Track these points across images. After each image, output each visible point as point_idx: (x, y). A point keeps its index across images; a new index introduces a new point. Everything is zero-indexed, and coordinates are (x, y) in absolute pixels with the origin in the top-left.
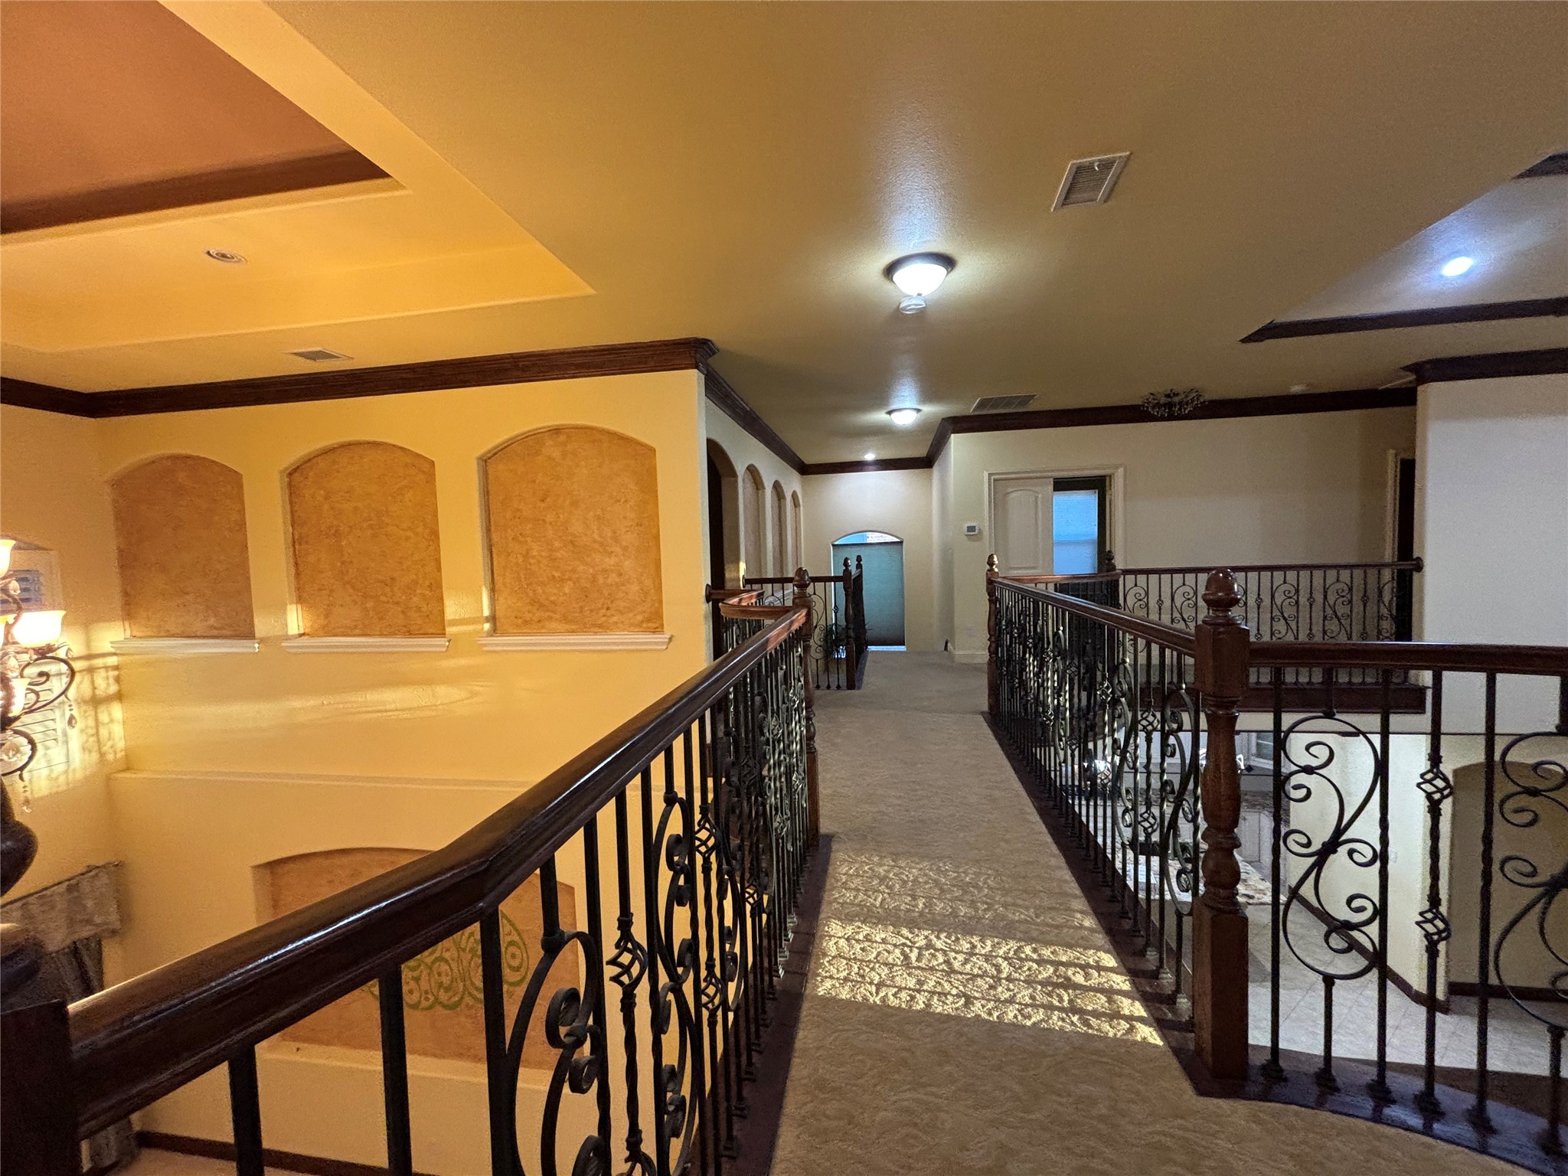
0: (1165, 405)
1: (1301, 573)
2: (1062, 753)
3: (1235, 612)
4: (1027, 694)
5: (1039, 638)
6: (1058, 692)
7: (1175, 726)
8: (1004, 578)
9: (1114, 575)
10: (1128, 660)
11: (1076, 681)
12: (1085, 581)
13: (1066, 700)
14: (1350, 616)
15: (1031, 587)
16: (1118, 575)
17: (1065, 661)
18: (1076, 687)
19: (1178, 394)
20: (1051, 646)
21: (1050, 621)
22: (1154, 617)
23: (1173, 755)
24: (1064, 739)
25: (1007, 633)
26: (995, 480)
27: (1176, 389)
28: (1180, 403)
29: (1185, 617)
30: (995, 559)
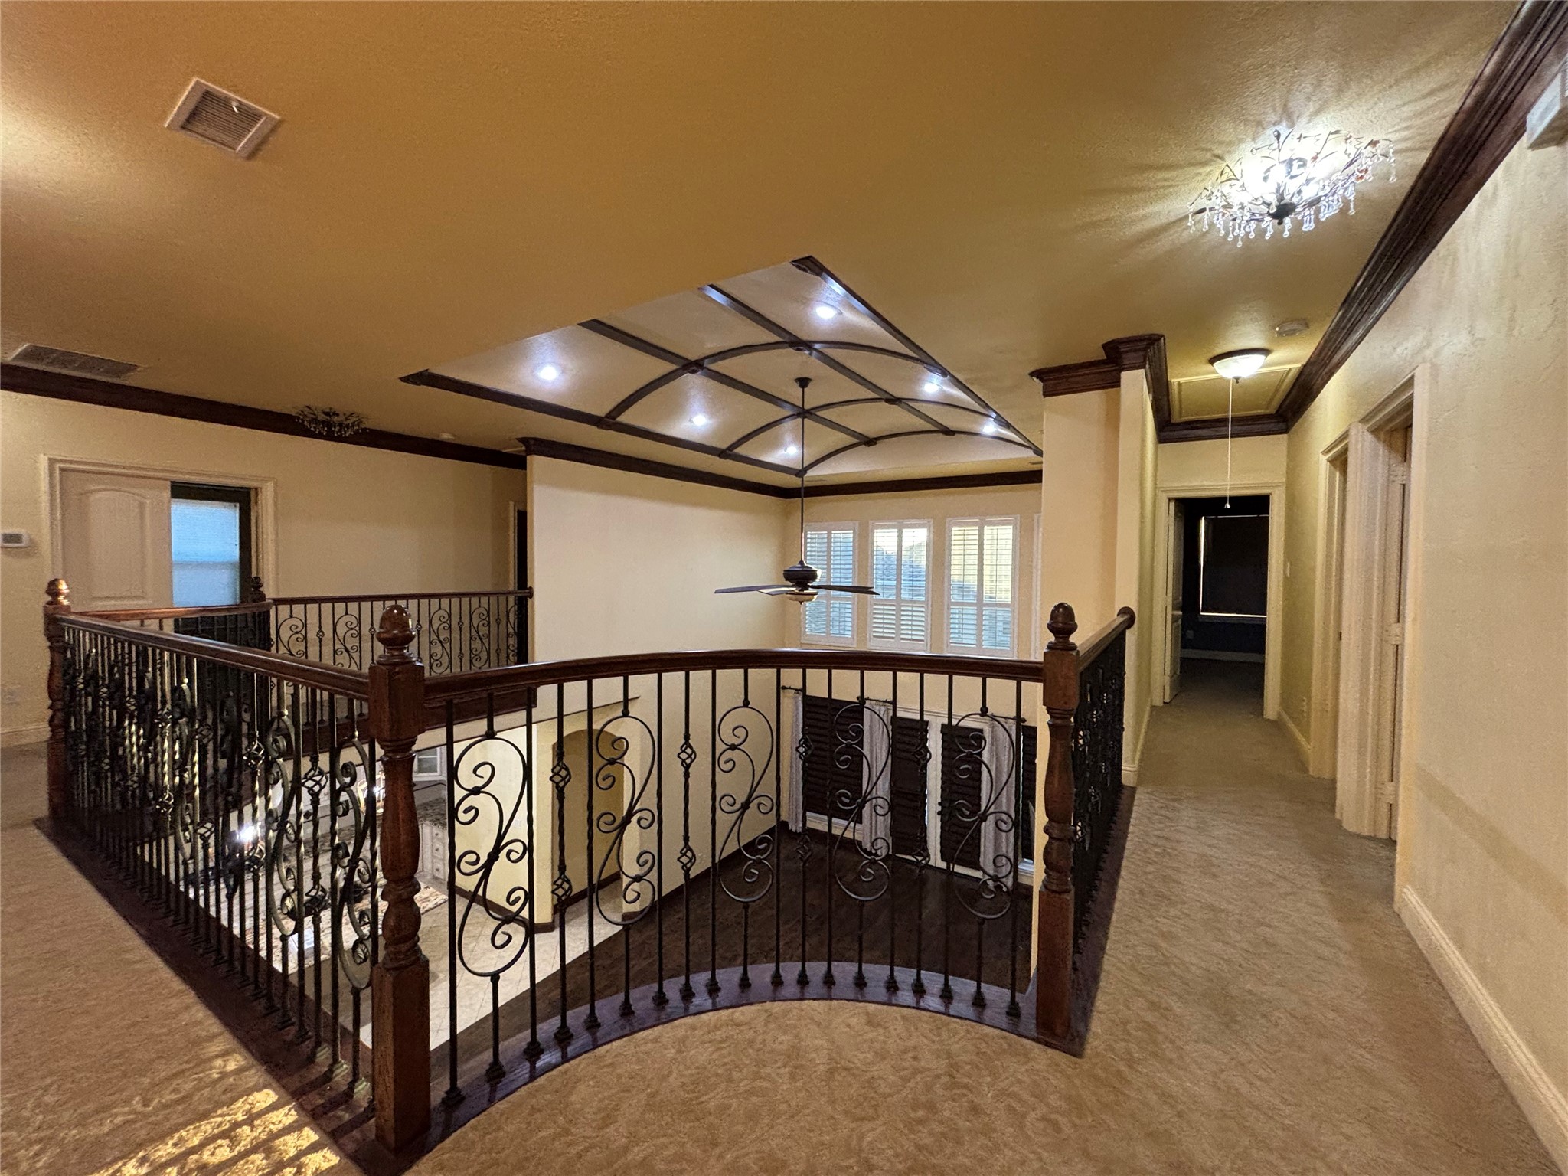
0: (323, 422)
1: (453, 600)
2: (187, 848)
3: (412, 650)
4: (125, 778)
5: (147, 697)
6: (180, 767)
7: (348, 780)
8: (82, 614)
9: (263, 606)
10: (286, 712)
11: (210, 747)
12: (223, 614)
13: (194, 776)
14: (489, 636)
15: (131, 626)
16: (269, 605)
17: (193, 725)
18: (210, 756)
19: (338, 415)
20: (169, 706)
21: (167, 671)
22: (313, 656)
23: (345, 813)
24: (190, 827)
25: (87, 694)
26: (62, 470)
27: (336, 408)
28: (341, 425)
29: (349, 647)
30: (63, 587)
